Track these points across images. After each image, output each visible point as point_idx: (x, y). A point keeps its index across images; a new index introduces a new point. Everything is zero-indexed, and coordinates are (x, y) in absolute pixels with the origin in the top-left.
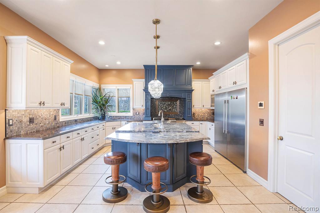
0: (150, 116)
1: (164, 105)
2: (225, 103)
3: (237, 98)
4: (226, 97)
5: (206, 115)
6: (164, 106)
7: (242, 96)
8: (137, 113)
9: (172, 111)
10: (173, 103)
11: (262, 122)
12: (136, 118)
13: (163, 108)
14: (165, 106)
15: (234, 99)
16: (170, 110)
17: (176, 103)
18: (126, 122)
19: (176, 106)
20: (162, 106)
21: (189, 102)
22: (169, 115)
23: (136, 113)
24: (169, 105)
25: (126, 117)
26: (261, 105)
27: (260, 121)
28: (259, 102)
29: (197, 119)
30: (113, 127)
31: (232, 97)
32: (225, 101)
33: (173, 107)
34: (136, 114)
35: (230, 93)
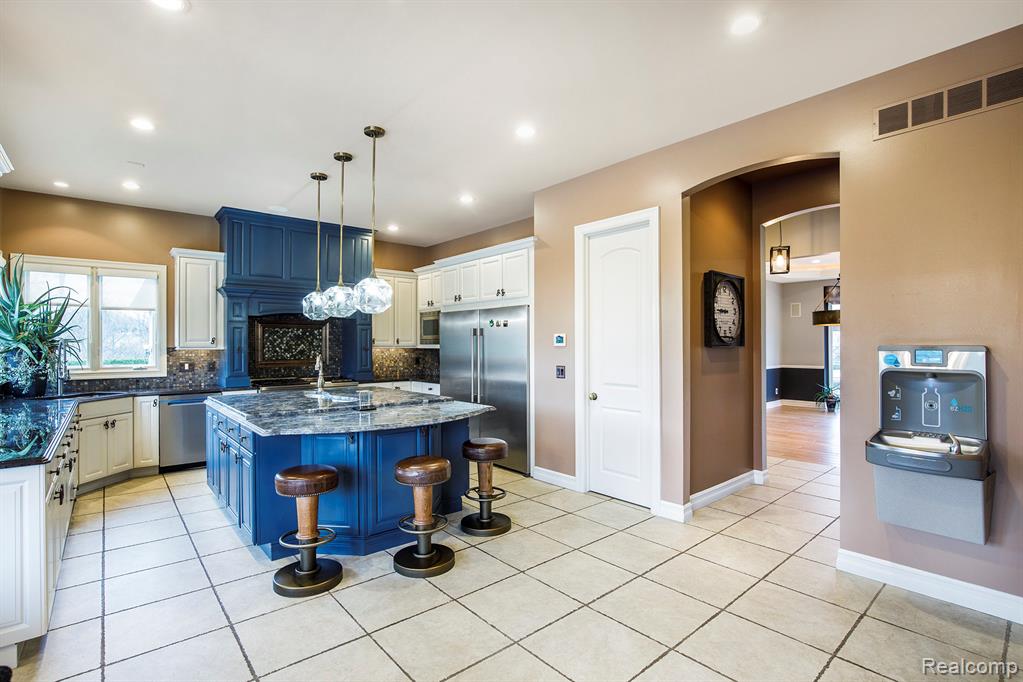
0: (246, 373)
1: (281, 338)
2: (475, 334)
3: (505, 325)
4: (475, 322)
5: (401, 364)
6: (282, 342)
7: (518, 321)
8: (187, 367)
9: (309, 356)
10: (312, 334)
11: (561, 372)
12: (181, 383)
13: (281, 348)
14: (287, 343)
15: (498, 325)
16: (302, 352)
17: (320, 334)
18: (157, 397)
19: (321, 340)
20: (275, 340)
21: (364, 332)
22: (298, 368)
23: (183, 365)
24: (298, 337)
25: (138, 380)
26: (560, 340)
27: (558, 370)
28: (557, 335)
29: (378, 377)
30: (104, 420)
31: (492, 322)
32: (475, 330)
33: (311, 343)
34: (184, 371)
35: (488, 311)
